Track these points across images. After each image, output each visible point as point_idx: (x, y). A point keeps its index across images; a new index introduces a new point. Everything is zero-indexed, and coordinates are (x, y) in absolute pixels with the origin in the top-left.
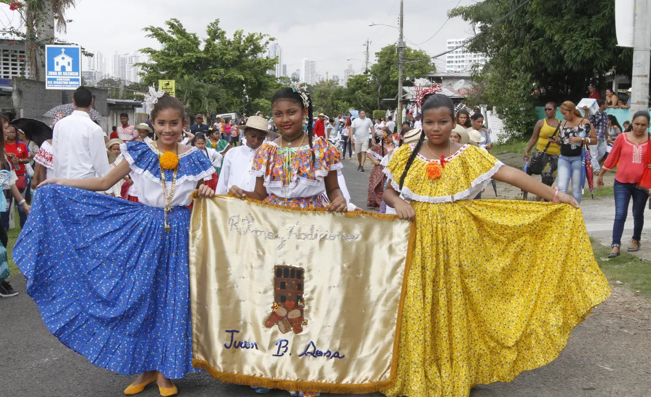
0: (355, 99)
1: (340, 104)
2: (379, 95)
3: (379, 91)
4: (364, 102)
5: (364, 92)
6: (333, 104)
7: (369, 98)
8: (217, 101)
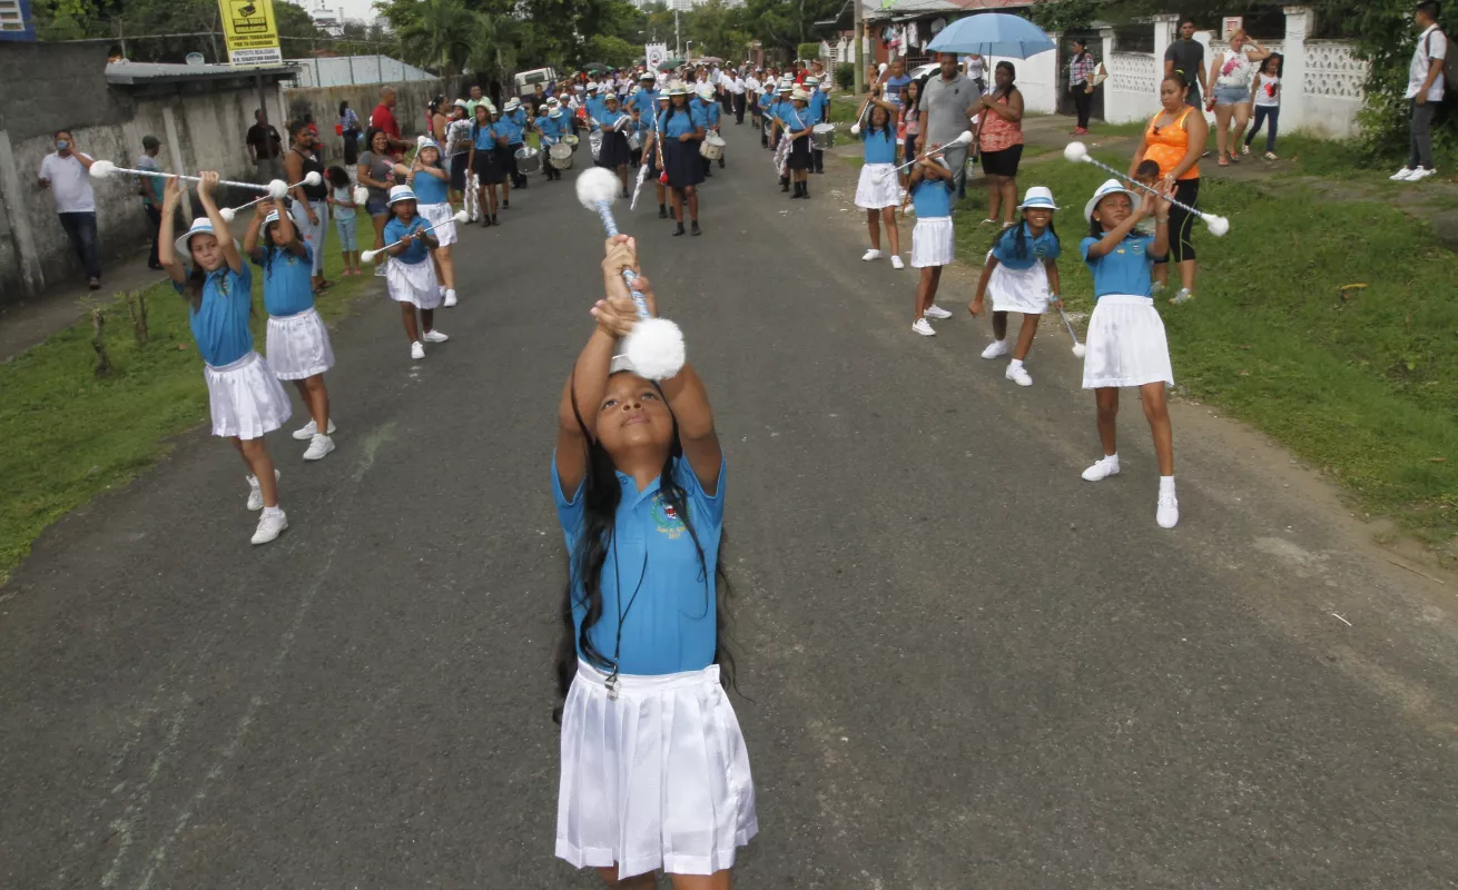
0: (762, 25)
1: (734, 34)
2: (802, 15)
3: (801, 9)
4: (779, 29)
5: (776, 12)
6: (722, 38)
7: (786, 23)
8: (518, 45)
